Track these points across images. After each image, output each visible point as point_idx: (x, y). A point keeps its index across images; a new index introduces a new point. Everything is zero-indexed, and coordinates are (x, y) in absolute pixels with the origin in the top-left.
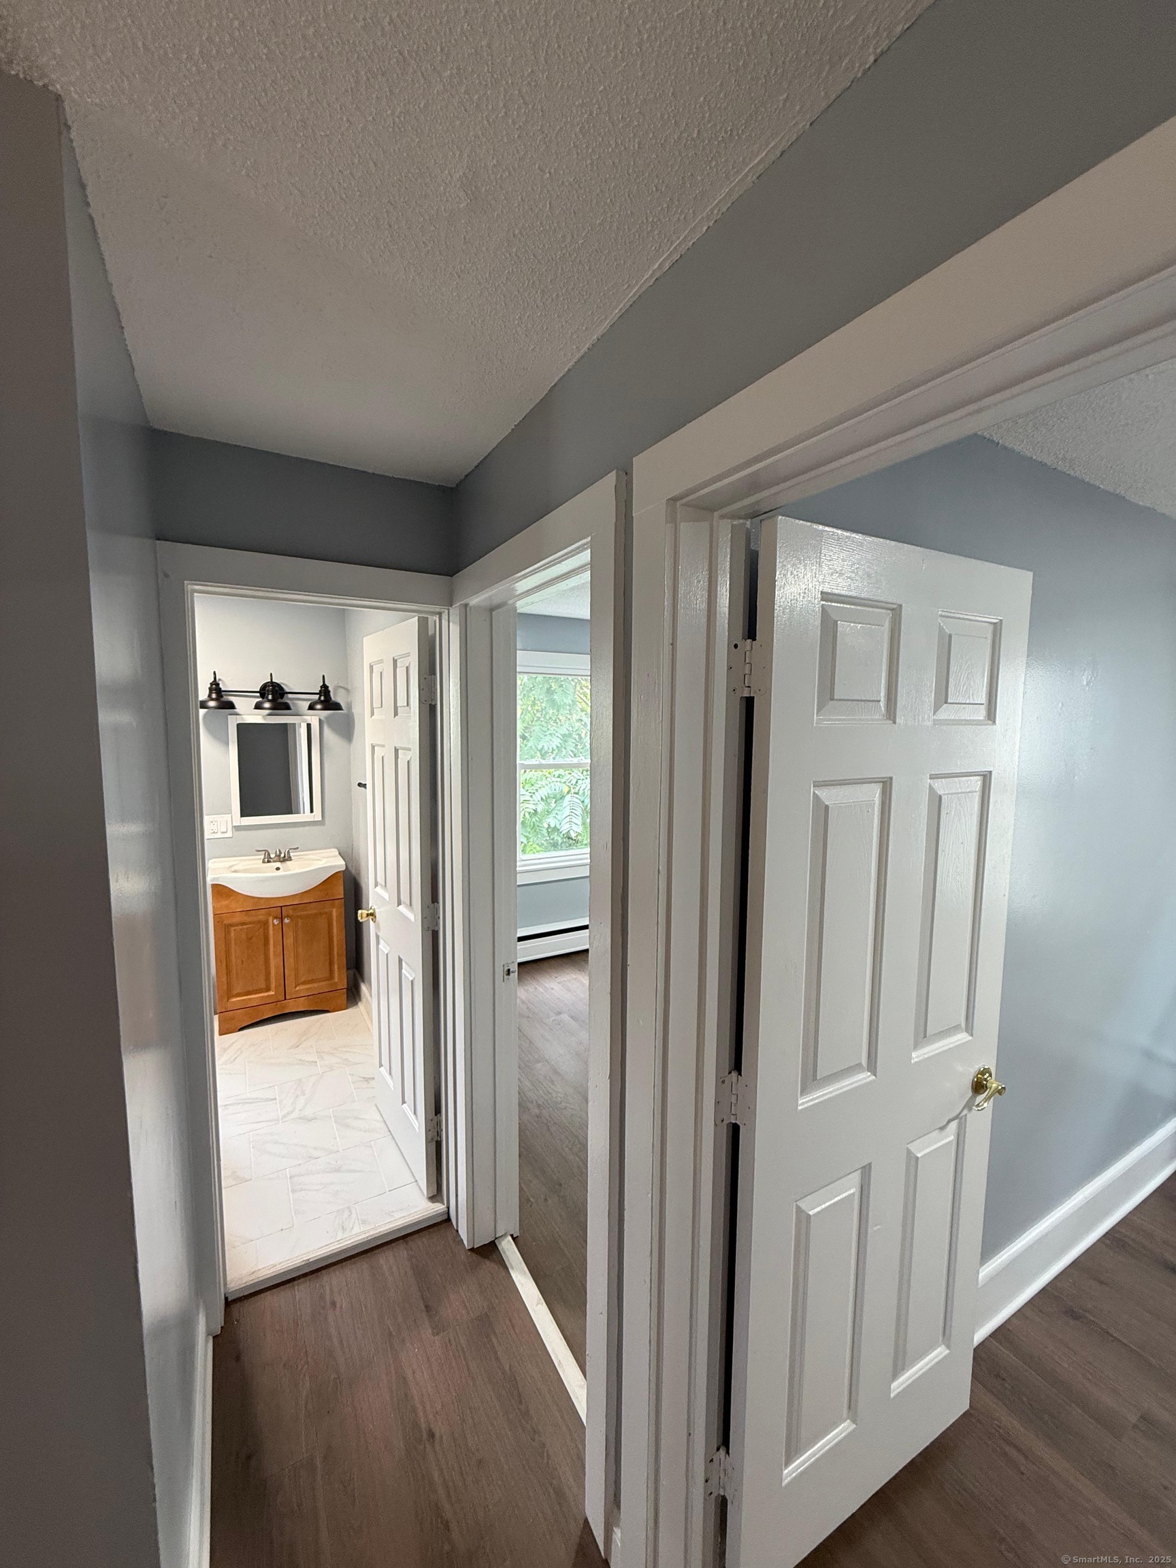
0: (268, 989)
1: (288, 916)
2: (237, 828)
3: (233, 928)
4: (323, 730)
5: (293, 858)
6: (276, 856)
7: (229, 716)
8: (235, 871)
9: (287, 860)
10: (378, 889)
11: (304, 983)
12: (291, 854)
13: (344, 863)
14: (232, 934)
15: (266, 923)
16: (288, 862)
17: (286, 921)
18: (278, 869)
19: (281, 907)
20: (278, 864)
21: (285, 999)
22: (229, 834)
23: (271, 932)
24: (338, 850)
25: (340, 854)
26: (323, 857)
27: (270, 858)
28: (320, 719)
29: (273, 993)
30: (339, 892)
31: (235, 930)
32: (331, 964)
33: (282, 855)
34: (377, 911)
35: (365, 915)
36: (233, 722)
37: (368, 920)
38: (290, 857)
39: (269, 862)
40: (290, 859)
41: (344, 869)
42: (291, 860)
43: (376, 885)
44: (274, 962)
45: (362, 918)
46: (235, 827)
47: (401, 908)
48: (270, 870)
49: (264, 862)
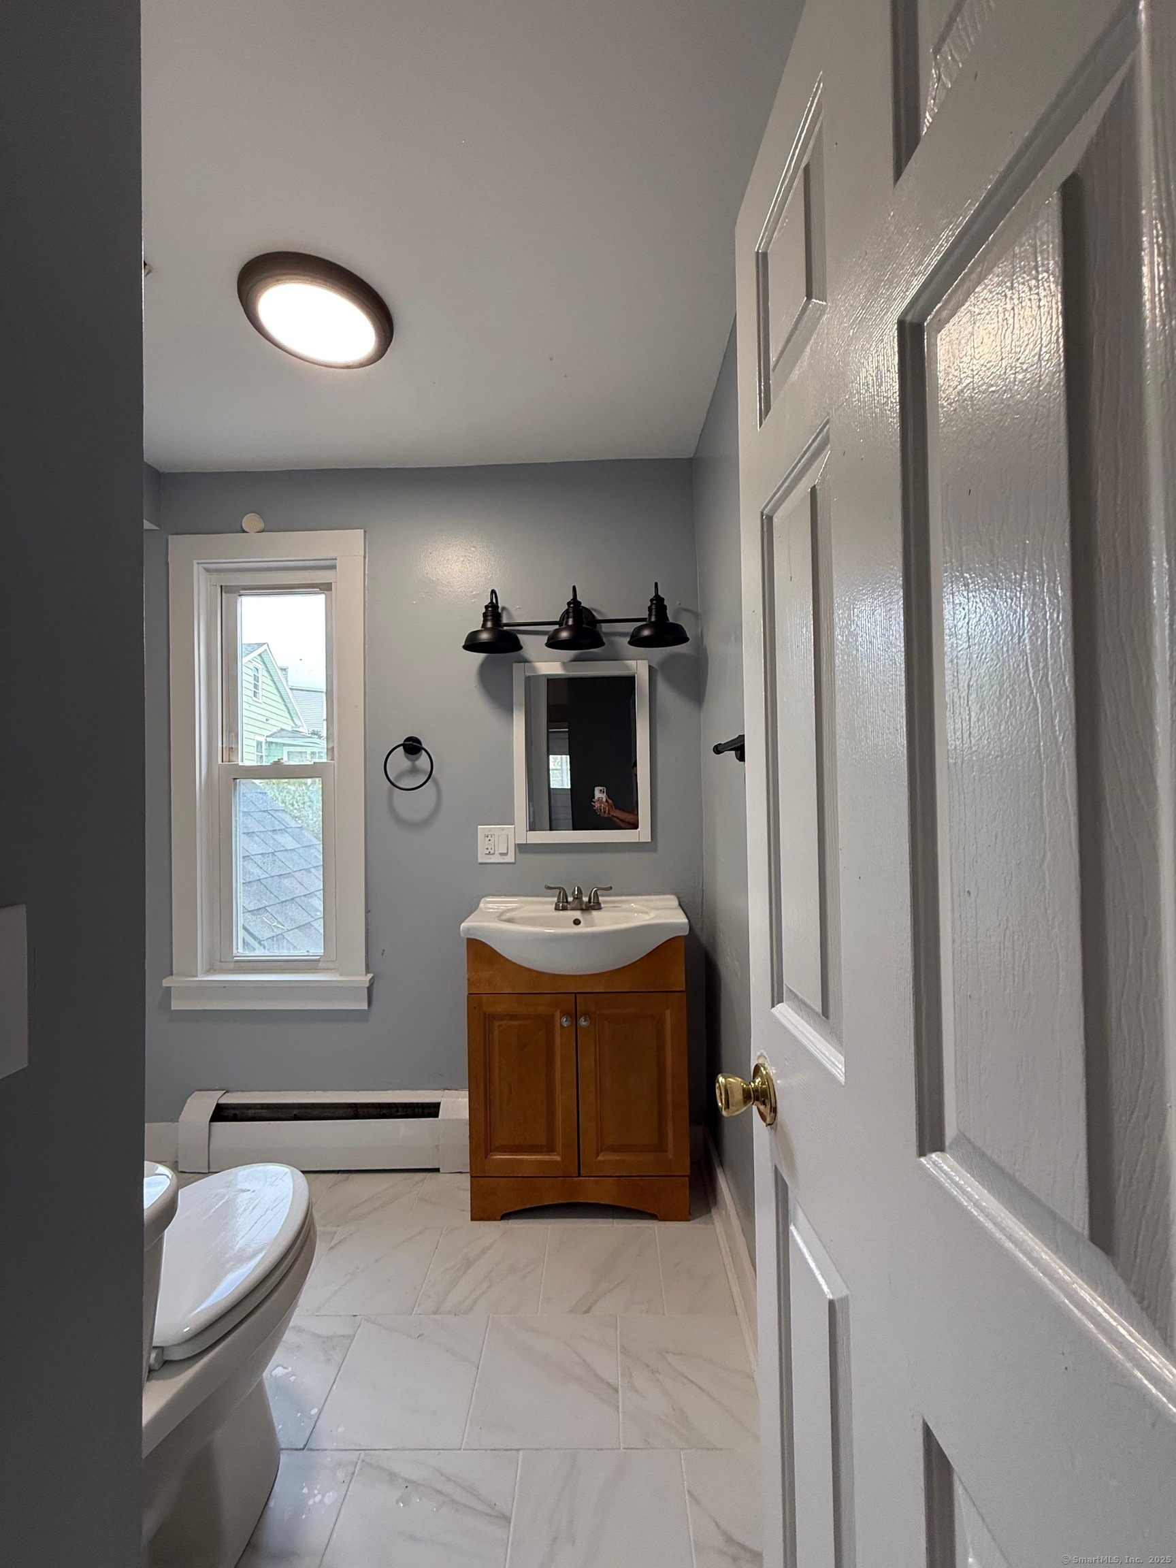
0: (550, 1149)
1: (586, 1014)
2: (522, 848)
3: (497, 1024)
4: (656, 682)
5: (602, 906)
6: (574, 898)
7: (514, 665)
8: (510, 921)
9: (593, 908)
10: (784, 1011)
11: (613, 1149)
12: (601, 899)
13: (686, 920)
14: (496, 1033)
15: (549, 1022)
16: (595, 913)
17: (583, 1022)
18: (577, 922)
19: (575, 993)
20: (577, 914)
21: (579, 1175)
22: (510, 858)
23: (558, 1040)
24: (678, 898)
25: (680, 905)
26: (653, 908)
27: (567, 902)
28: (650, 667)
29: (558, 1158)
30: (678, 978)
31: (500, 1026)
32: (661, 1118)
33: (585, 899)
34: (778, 1083)
35: (738, 1096)
36: (519, 673)
37: (749, 1114)
38: (598, 903)
39: (564, 909)
40: (597, 906)
41: (686, 933)
42: (600, 909)
43: (777, 998)
44: (562, 1098)
45: (727, 1106)
46: (519, 845)
47: (939, 1164)
48: (563, 924)
49: (557, 909)
